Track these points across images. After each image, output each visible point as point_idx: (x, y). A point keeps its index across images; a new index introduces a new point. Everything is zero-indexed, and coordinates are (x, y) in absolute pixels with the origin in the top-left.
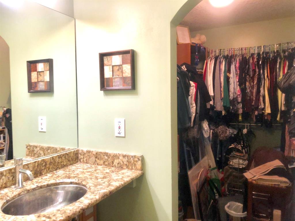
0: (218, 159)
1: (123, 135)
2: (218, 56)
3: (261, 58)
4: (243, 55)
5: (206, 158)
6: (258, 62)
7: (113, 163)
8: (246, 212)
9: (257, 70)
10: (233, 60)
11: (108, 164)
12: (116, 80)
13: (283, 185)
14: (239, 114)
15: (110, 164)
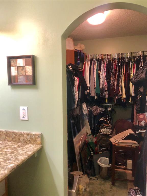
0: (92, 128)
1: (26, 119)
2: (93, 59)
3: (120, 62)
4: (108, 59)
5: (85, 128)
6: (118, 64)
7: (19, 139)
8: (111, 164)
9: (118, 70)
10: (102, 62)
11: (16, 140)
12: (21, 77)
13: (134, 146)
14: (106, 98)
15: (17, 140)
